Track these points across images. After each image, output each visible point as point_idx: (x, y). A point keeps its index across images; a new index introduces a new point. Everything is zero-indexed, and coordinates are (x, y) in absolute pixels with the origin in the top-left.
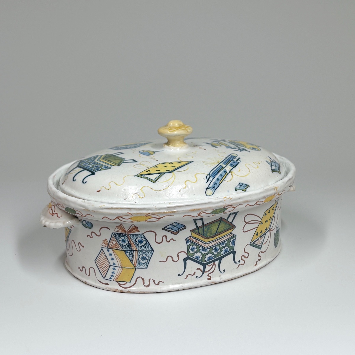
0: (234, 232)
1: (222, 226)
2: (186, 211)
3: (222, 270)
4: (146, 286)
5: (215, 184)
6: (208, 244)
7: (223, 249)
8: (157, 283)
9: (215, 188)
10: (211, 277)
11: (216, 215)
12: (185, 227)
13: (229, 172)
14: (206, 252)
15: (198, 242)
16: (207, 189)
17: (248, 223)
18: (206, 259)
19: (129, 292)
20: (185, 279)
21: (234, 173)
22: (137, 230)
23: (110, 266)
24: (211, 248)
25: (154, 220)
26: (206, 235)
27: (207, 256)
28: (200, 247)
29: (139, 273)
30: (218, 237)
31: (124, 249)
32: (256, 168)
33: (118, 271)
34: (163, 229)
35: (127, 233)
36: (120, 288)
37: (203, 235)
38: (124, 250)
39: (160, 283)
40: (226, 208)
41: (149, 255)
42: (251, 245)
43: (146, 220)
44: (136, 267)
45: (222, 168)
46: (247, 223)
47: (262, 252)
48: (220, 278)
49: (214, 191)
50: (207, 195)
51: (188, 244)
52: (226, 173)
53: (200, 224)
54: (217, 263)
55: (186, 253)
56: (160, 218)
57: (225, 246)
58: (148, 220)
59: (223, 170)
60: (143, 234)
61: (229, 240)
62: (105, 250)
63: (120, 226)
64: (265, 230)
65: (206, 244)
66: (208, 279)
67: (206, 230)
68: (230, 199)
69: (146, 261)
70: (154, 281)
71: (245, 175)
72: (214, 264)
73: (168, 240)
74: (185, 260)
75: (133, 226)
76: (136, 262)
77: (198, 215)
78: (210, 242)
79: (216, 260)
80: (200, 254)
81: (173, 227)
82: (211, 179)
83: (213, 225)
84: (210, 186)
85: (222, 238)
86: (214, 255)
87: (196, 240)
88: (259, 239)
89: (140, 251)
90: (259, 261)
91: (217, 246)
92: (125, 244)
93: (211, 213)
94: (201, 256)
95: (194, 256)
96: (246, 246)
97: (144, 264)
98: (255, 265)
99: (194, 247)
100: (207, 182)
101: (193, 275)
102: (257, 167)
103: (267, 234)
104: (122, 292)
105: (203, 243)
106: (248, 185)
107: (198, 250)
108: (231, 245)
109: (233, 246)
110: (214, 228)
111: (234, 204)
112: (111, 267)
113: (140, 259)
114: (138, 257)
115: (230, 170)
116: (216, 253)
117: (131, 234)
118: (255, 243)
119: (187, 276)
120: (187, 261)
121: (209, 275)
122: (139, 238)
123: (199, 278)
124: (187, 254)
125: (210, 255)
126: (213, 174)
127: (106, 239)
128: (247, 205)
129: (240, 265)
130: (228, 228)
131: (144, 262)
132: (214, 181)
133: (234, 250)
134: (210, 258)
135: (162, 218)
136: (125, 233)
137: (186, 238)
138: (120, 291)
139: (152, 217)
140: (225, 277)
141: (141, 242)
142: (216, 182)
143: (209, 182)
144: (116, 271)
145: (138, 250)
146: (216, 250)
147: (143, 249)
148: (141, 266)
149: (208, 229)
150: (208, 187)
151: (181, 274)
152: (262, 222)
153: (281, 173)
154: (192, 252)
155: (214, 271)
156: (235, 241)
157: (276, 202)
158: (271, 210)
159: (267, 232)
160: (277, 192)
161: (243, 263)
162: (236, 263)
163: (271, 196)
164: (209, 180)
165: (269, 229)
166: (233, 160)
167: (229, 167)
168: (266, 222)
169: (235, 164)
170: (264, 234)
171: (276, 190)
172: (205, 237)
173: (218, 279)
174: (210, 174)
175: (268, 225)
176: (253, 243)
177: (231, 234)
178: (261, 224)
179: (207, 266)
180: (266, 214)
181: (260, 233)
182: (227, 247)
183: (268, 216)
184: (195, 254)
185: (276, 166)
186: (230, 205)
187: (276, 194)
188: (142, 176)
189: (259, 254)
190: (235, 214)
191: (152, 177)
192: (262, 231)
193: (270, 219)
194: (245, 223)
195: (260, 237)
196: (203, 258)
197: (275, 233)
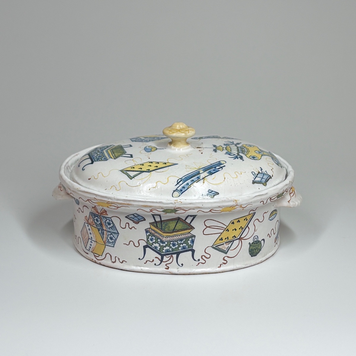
0: (193, 232)
1: (180, 225)
2: (139, 205)
3: (180, 263)
4: (113, 262)
5: (184, 187)
6: (166, 238)
7: (181, 245)
8: (121, 261)
9: (182, 191)
10: (169, 268)
11: (167, 214)
12: (145, 220)
13: (202, 179)
14: (164, 245)
15: (156, 234)
16: (174, 191)
17: (209, 227)
18: (164, 251)
19: (100, 264)
20: (145, 263)
21: (207, 180)
22: (106, 214)
23: (89, 239)
24: (169, 242)
25: (114, 207)
26: (164, 230)
27: (165, 248)
28: (158, 239)
29: (108, 249)
30: (175, 233)
31: (98, 227)
32: (233, 178)
33: (94, 244)
34: (126, 217)
35: (99, 214)
36: (94, 259)
37: (161, 229)
38: (98, 228)
39: (124, 262)
40: (177, 209)
41: (116, 236)
42: (213, 248)
43: (108, 207)
44: (106, 244)
45: (199, 173)
46: (207, 227)
47: (228, 257)
48: (177, 270)
49: (180, 194)
50: (173, 196)
51: (148, 234)
52: (199, 179)
53: (158, 219)
54: (175, 256)
55: (145, 241)
56: (118, 207)
57: (183, 243)
58: (109, 207)
59: (197, 176)
60: (111, 218)
61: (187, 239)
62: (86, 225)
63: (94, 208)
64: (233, 237)
65: (164, 237)
66: (166, 268)
67: (163, 225)
68: (180, 202)
69: (113, 241)
70: (119, 259)
71: (217, 183)
72: (172, 256)
73: (130, 227)
74: (145, 247)
75: (103, 209)
76: (106, 240)
77: (150, 211)
78: (167, 237)
79: (174, 253)
80: (159, 245)
81: (134, 217)
82: (181, 183)
83: (171, 222)
84: (178, 189)
85: (180, 235)
86: (172, 248)
87: (154, 232)
88: (224, 244)
89: (109, 231)
90: (224, 265)
91: (175, 241)
92: (98, 223)
93: (162, 211)
94: (159, 247)
95: (153, 246)
96: (207, 247)
97: (112, 243)
98: (218, 267)
99: (153, 238)
100: (176, 185)
101: (151, 262)
102: (236, 176)
103: (236, 242)
104: (96, 263)
105: (161, 236)
106: (217, 193)
107: (157, 241)
108: (190, 244)
109: (192, 245)
110: (172, 225)
111: (184, 207)
112: (90, 240)
113: (109, 238)
114: (107, 236)
115: (204, 177)
116: (174, 248)
117: (102, 216)
118: (218, 247)
119: (147, 261)
120: (146, 249)
121: (167, 265)
122: (108, 221)
123: (157, 265)
124: (147, 243)
125: (167, 248)
126: (185, 178)
127: (86, 216)
128: (199, 211)
129: (200, 263)
130: (186, 228)
131: (111, 242)
132: (183, 185)
133: (193, 249)
134: (167, 251)
135: (120, 207)
136: (98, 214)
137: (146, 229)
138: (94, 261)
139: (112, 205)
140: (182, 270)
141: (109, 224)
143: (178, 185)
144: (92, 244)
145: (107, 230)
146: (174, 245)
147: (111, 230)
148: (110, 245)
149: (166, 225)
150: (176, 189)
151: (141, 259)
152: (228, 229)
153: (266, 185)
154: (151, 242)
155: (171, 262)
156: (194, 241)
157: (250, 213)
158: (242, 220)
159: (235, 240)
160: (237, 204)
161: (204, 262)
162: (195, 260)
163: (230, 207)
164: (179, 183)
165: (239, 238)
166: (215, 167)
167: (206, 174)
168: (234, 230)
169: (214, 171)
170: (231, 241)
171: (236, 203)
172: (163, 231)
173: (175, 271)
174: (183, 178)
175: (237, 233)
176: (216, 246)
177: (189, 234)
178: (226, 231)
179: (164, 257)
180: (233, 223)
181: (226, 239)
182: (185, 245)
183: (237, 226)
184: (154, 244)
185: (263, 178)
186: (181, 208)
187: (236, 206)
188: (125, 172)
189: (224, 258)
190: (193, 217)
191: (132, 174)
192: (228, 237)
193: (240, 229)
194: (206, 227)
195: (225, 243)
196: (161, 249)
197: (251, 243)
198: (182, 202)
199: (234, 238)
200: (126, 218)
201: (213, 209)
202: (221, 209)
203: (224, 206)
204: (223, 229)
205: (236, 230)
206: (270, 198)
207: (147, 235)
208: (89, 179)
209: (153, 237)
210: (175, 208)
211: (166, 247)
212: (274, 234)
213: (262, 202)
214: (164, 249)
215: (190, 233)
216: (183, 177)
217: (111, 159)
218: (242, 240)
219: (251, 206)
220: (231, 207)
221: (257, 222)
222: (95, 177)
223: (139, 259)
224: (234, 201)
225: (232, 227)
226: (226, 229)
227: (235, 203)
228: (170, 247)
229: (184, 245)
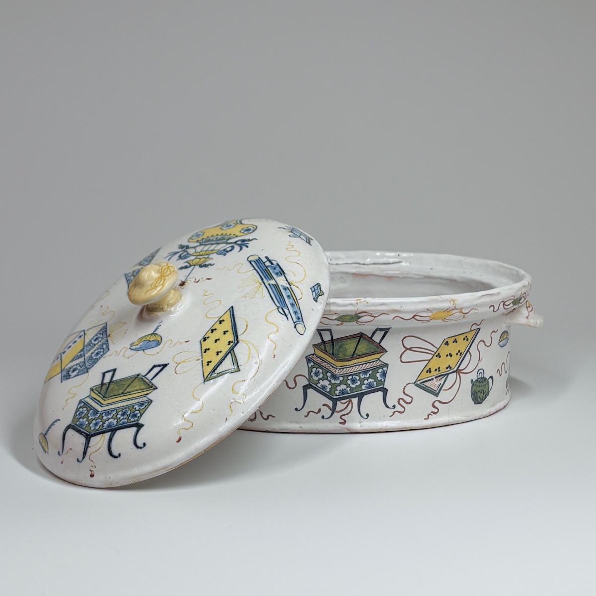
0: (385, 358)
1: (363, 347)
3: (364, 413)
6: (340, 369)
7: (366, 382)
8: (265, 417)
10: (345, 421)
11: (344, 323)
14: (338, 382)
15: (324, 364)
17: (410, 349)
18: (337, 392)
20: (306, 417)
24: (346, 376)
26: (338, 356)
27: (339, 388)
28: (328, 372)
30: (356, 361)
37: (333, 355)
39: (270, 417)
40: (360, 315)
42: (417, 385)
46: (407, 349)
47: (440, 402)
48: (359, 425)
51: (310, 365)
53: (327, 337)
54: (355, 401)
55: (306, 378)
57: (369, 378)
61: (375, 369)
64: (447, 368)
65: (337, 369)
66: (341, 423)
67: (336, 347)
68: (366, 302)
70: (261, 414)
72: (350, 401)
74: (305, 388)
78: (343, 367)
79: (354, 396)
80: (329, 383)
83: (349, 341)
85: (363, 364)
86: (350, 387)
87: (321, 360)
88: (433, 379)
90: (433, 415)
91: (355, 374)
93: (335, 319)
94: (329, 387)
95: (319, 385)
96: (407, 385)
98: (425, 419)
99: (319, 371)
101: (317, 413)
103: (452, 377)
105: (333, 367)
107: (325, 376)
108: (379, 378)
109: (383, 380)
110: (350, 347)
111: (372, 311)
116: (353, 386)
118: (424, 384)
119: (309, 413)
120: (308, 390)
121: (343, 417)
123: (326, 419)
124: (309, 380)
125: (343, 387)
128: (396, 317)
129: (396, 412)
130: (374, 351)
133: (385, 387)
134: (343, 392)
137: (307, 356)
140: (368, 425)
146: (354, 381)
149: (341, 346)
151: (299, 409)
152: (439, 354)
154: (316, 378)
155: (350, 412)
156: (386, 373)
157: (472, 329)
158: (460, 339)
159: (451, 373)
160: (455, 307)
161: (402, 410)
162: (388, 407)
163: (444, 311)
165: (457, 369)
168: (449, 356)
170: (445, 375)
171: (453, 304)
172: (336, 359)
173: (357, 426)
175: (453, 362)
176: (421, 383)
177: (379, 361)
178: (437, 356)
179: (338, 403)
180: (447, 343)
181: (436, 370)
182: (372, 380)
183: (453, 348)
184: (321, 381)
186: (366, 312)
187: (453, 310)
189: (434, 403)
190: (384, 332)
192: (439, 368)
193: (457, 354)
194: (405, 349)
195: (436, 378)
196: (333, 390)
197: (474, 380)
198: (368, 301)
199: (449, 369)
201: (418, 314)
202: (430, 314)
203: (435, 309)
204: (432, 354)
205: (451, 355)
206: (504, 301)
207: (308, 367)
209: (318, 369)
210: (357, 313)
211: (342, 385)
212: (506, 372)
213: (492, 308)
214: (337, 390)
215: (380, 359)
218: (461, 374)
219: (476, 311)
220: (446, 312)
221: (481, 345)
223: (296, 409)
224: (450, 302)
225: (445, 351)
226: (437, 354)
227: (452, 304)
228: (348, 386)
229: (370, 380)
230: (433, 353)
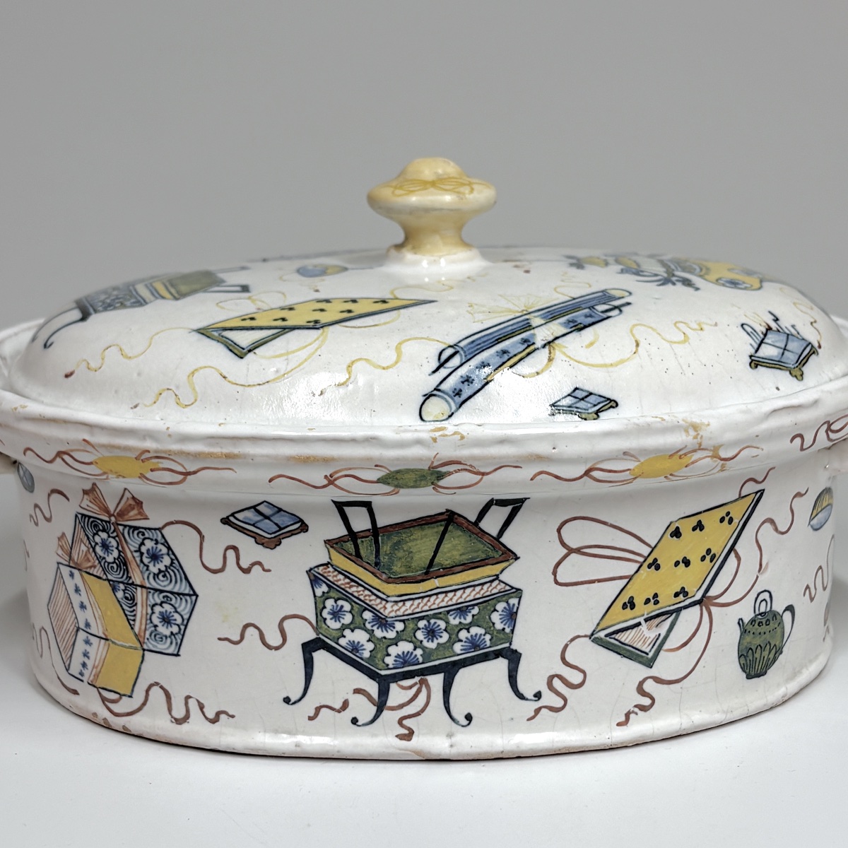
0: (513, 575)
1: (454, 546)
2: (276, 458)
3: (459, 712)
4: (176, 719)
5: (467, 380)
6: (396, 602)
7: (463, 635)
8: (211, 715)
9: (461, 397)
10: (412, 732)
11: (402, 491)
12: (304, 528)
13: (544, 346)
14: (391, 635)
15: (354, 589)
16: (428, 396)
17: (578, 551)
18: (389, 661)
19: (126, 732)
20: (311, 718)
21: (564, 350)
22: (140, 513)
23: (78, 629)
24: (411, 621)
25: (168, 477)
26: (390, 569)
27: (393, 650)
28: (366, 609)
29: (155, 667)
30: (436, 582)
31: (110, 577)
32: (671, 342)
33: (97, 649)
34: (225, 521)
35: (113, 519)
36: (103, 713)
37: (377, 567)
38: (109, 581)
39: (223, 717)
40: (444, 469)
41: (184, 607)
42: (598, 642)
43: (142, 476)
44: (145, 647)
45: (528, 327)
46: (571, 551)
47: (658, 680)
48: (448, 743)
49: (454, 408)
50: (424, 417)
51: (319, 592)
52: (529, 346)
53: (360, 522)
54: (436, 681)
55: (310, 623)
56: (187, 474)
57: (471, 625)
58: (149, 475)
59: (524, 335)
60: (160, 529)
61: (488, 603)
62: (65, 571)
63: (92, 492)
64: (676, 595)
65: (387, 601)
66: (401, 737)
67: (386, 548)
68: (459, 437)
69: (175, 629)
70: (201, 707)
71: (608, 361)
72: (423, 683)
73: (245, 565)
74: (309, 648)
75: (127, 495)
76: (146, 629)
77: (326, 482)
78: (403, 598)
79: (434, 670)
80: (367, 636)
81: (260, 518)
82: (456, 361)
83: (417, 533)
84: (443, 387)
85: (455, 591)
86: (424, 649)
87: (347, 580)
88: (639, 624)
89: (156, 590)
90: (640, 713)
91: (436, 616)
92: (110, 559)
93: (379, 481)
94: (370, 646)
95: (343, 642)
96: (572, 640)
97: (169, 640)
98: (619, 724)
99: (342, 607)
100: (434, 372)
101: (339, 711)
102: (682, 337)
103: (690, 617)
104: (107, 727)
105: (378, 597)
106: (610, 401)
107: (358, 620)
108: (499, 626)
109: (508, 630)
110: (422, 546)
111: (475, 458)
112: (82, 635)
113: (156, 620)
114: (149, 611)
115: (550, 338)
116: (431, 645)
117: (125, 526)
118: (617, 636)
119: (318, 710)
120: (315, 655)
121: (405, 722)
122: (149, 544)
123: (363, 725)
124: (316, 629)
125: (405, 647)
126: (472, 345)
127: (64, 534)
128: (541, 473)
129: (544, 711)
130: (484, 556)
131: (168, 633)
132: (463, 371)
133: (514, 647)
134: (404, 659)
135: (195, 473)
136: (107, 519)
137: (311, 569)
138: (102, 723)
139: (161, 466)
140: (470, 741)
141: (155, 557)
142: (473, 376)
143: (443, 372)
144: (92, 651)
145: (148, 585)
146: (432, 633)
147: (163, 584)
148: (160, 647)
149: (397, 546)
150: (435, 389)
151: (293, 700)
152: (655, 560)
153: (802, 375)
154: (334, 625)
155: (423, 710)
156: (516, 613)
157: (743, 494)
158: (710, 521)
159: (686, 607)
160: (700, 444)
161: (559, 703)
162: (521, 697)
163: (671, 456)
164: (448, 365)
165: (704, 596)
166: (592, 308)
167: (557, 328)
168: (682, 565)
169: (590, 320)
170: (669, 613)
171: (695, 437)
172: (384, 576)
173: (438, 744)
174: (462, 344)
175: (691, 579)
176: (606, 636)
177: (497, 582)
178: (649, 566)
179: (393, 687)
180: (677, 533)
181: (647, 601)
182: (479, 631)
183: (692, 545)
184: (347, 632)
185: (787, 348)
186: (459, 463)
187: (695, 451)
188: (216, 334)
189: (641, 683)
190: (509, 509)
191: (245, 339)
192: (656, 595)
193: (703, 559)
194: (565, 551)
195: (646, 620)
196: (379, 656)
197: (746, 620)
198: (465, 434)
199: (681, 597)
200: (227, 526)
201: (598, 466)
202: (631, 465)
203: (644, 451)
204: (636, 561)
205: (687, 563)
206: (828, 422)
207: (315, 596)
208: (67, 376)
209: (340, 603)
210: (435, 464)
211: (400, 644)
212: (824, 589)
213: (798, 440)
214: (388, 655)
215: (502, 577)
216: (460, 342)
217: (160, 301)
218: (713, 609)
219: (754, 452)
220: (676, 457)
221: (767, 531)
222: (93, 365)
223: (287, 700)
224: (686, 431)
225: (671, 552)
226: (650, 560)
227: (690, 439)
228: (418, 645)
229: (474, 630)
230: (641, 559)
